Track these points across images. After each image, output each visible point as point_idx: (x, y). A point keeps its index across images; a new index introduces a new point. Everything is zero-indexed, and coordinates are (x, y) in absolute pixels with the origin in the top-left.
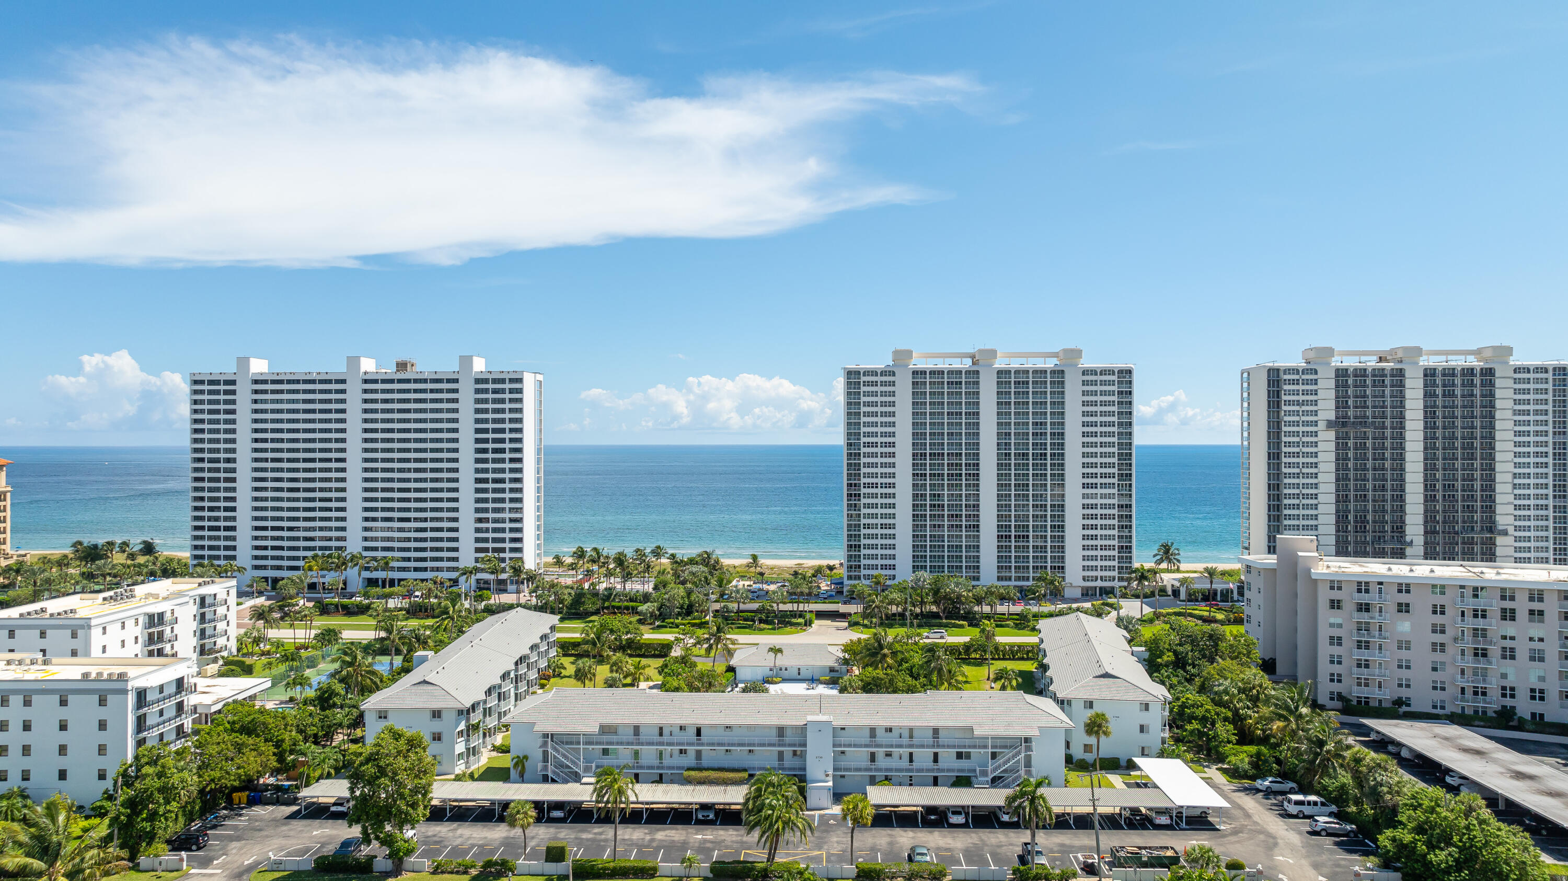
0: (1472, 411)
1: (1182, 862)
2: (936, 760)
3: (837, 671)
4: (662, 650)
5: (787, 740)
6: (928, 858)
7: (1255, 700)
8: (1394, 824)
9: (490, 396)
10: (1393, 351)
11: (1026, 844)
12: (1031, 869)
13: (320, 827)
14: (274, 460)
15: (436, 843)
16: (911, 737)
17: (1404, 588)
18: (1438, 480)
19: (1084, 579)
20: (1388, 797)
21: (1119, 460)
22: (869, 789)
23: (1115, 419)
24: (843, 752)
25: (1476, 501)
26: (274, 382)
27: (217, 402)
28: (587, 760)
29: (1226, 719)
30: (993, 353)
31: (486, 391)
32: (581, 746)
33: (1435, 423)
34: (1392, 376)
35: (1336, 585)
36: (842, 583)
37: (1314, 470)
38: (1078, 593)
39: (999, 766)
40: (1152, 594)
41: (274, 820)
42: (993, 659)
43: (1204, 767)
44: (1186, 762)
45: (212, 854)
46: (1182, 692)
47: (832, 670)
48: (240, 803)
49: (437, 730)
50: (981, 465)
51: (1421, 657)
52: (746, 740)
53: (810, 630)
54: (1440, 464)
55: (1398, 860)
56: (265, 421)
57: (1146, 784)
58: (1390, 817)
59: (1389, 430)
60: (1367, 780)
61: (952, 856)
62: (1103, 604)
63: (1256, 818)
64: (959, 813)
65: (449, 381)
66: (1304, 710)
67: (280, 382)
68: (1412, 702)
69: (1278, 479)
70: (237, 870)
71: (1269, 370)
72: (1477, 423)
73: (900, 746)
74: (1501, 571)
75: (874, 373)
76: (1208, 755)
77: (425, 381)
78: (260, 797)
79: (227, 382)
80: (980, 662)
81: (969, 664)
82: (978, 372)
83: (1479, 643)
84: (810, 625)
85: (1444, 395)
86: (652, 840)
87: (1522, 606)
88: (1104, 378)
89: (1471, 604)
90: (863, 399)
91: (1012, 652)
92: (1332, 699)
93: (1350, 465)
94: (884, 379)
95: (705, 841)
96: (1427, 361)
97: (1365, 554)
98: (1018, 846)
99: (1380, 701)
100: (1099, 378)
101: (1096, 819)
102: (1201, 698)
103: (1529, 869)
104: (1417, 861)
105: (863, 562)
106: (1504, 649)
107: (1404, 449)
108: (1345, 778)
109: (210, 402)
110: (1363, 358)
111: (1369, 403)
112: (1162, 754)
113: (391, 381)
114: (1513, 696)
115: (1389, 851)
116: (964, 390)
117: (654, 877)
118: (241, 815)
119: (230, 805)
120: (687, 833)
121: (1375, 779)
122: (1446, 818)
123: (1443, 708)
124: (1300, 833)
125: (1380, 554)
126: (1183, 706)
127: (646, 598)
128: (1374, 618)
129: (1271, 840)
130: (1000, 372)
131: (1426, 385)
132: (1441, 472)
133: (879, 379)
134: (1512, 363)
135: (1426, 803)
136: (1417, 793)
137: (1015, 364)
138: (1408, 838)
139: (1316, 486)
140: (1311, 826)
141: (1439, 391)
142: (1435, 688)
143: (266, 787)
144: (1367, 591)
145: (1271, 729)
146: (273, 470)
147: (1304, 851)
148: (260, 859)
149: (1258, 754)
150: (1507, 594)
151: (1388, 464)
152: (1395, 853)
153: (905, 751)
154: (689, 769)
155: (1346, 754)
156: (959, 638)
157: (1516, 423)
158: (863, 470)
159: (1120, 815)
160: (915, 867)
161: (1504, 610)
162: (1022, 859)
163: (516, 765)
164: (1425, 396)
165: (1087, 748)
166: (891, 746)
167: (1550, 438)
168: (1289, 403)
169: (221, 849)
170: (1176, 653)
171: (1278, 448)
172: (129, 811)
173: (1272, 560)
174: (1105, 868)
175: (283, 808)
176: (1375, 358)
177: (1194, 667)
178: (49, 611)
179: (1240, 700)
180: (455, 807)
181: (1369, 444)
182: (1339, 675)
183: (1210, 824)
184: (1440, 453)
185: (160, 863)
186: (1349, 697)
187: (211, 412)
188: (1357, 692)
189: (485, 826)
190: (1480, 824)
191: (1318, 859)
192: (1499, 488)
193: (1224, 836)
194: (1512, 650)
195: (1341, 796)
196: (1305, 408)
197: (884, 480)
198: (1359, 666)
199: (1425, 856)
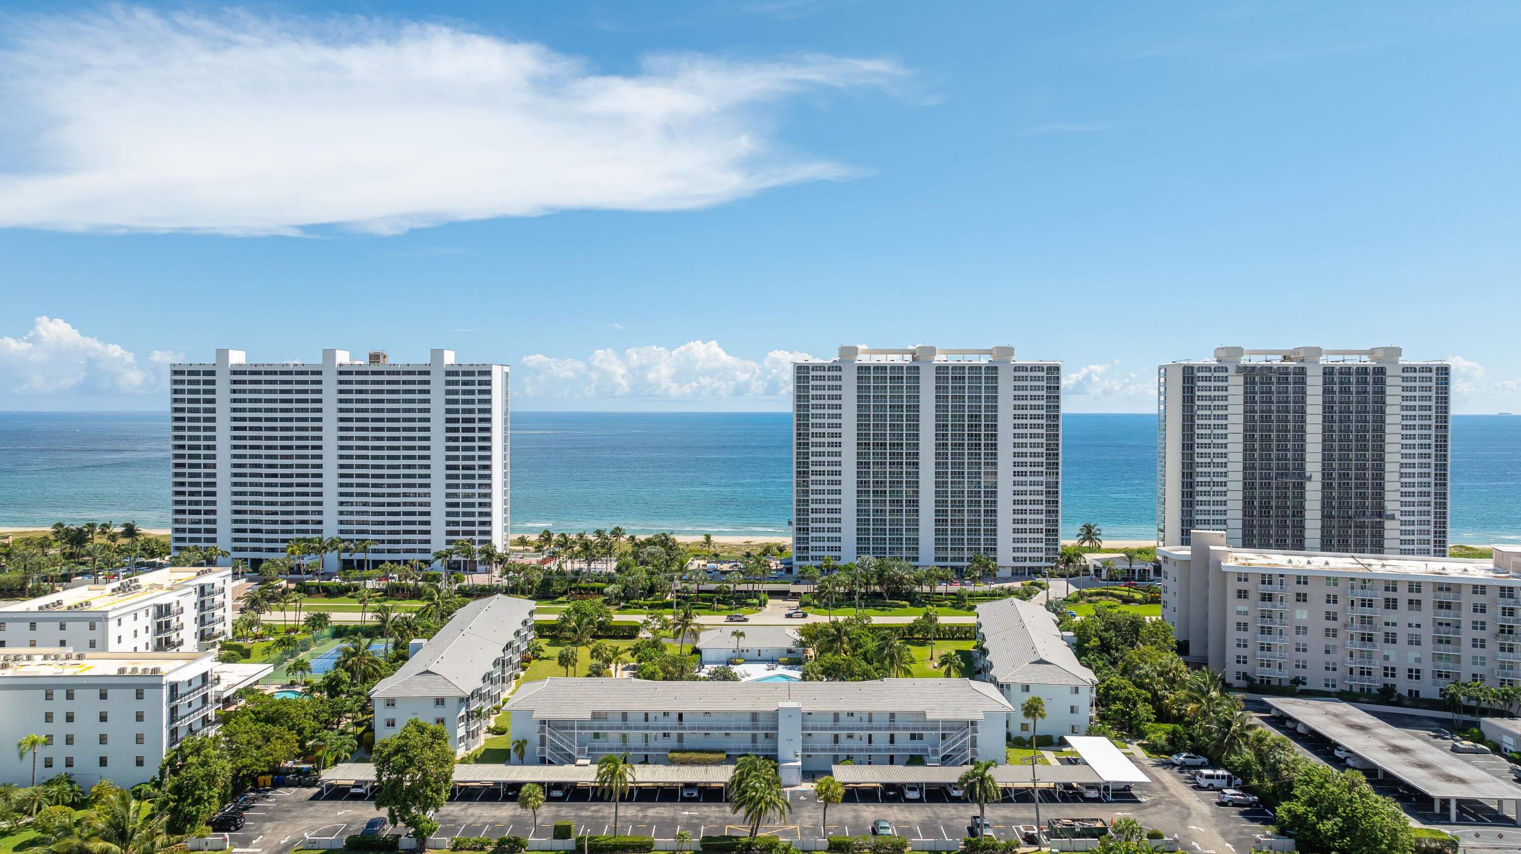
0: (1366, 407)
1: (1110, 832)
2: (892, 741)
3: (794, 652)
4: (631, 632)
5: (760, 724)
6: (890, 831)
7: (1172, 682)
8: (1290, 797)
9: (461, 388)
10: (1297, 351)
11: (975, 818)
12: (980, 841)
13: (343, 808)
14: (252, 447)
15: (453, 821)
16: (870, 720)
17: (1302, 580)
18: (1334, 470)
19: (1014, 559)
20: (1285, 773)
21: (1047, 450)
22: (834, 768)
23: (1044, 412)
24: (810, 735)
25: (1368, 488)
26: (252, 373)
27: (197, 392)
28: (581, 744)
29: (1146, 700)
30: (932, 351)
31: (456, 383)
32: (576, 731)
33: (1332, 417)
34: (1295, 374)
35: (1243, 577)
36: (791, 563)
37: (1224, 460)
38: (1008, 573)
39: (949, 746)
40: (1077, 574)
41: (299, 801)
42: (935, 639)
43: (1127, 743)
44: (1110, 739)
45: (249, 834)
46: (1107, 674)
47: (790, 651)
48: (265, 785)
49: (440, 716)
50: (920, 455)
51: (1316, 641)
52: (724, 724)
53: (765, 610)
54: (1336, 454)
55: (1292, 828)
56: (244, 410)
57: (1075, 761)
58: (1285, 791)
59: (1291, 424)
60: (1268, 758)
61: (910, 829)
62: (1032, 584)
63: (1172, 791)
64: (914, 789)
65: (420, 373)
66: (1214, 694)
67: (258, 373)
68: (1307, 681)
69: (1191, 468)
70: (275, 849)
71: (1184, 368)
72: (1370, 417)
73: (862, 729)
74: (1386, 562)
75: (821, 368)
76: (1130, 731)
77: (398, 373)
78: (283, 780)
79: (206, 373)
80: (923, 642)
81: (912, 644)
82: (918, 368)
83: (1365, 629)
84: (764, 605)
85: (1341, 392)
86: (645, 817)
87: (1403, 596)
88: (1034, 374)
89: (1359, 595)
90: (812, 392)
91: (952, 633)
92: (1238, 678)
93: (1257, 455)
94: (831, 373)
95: (692, 817)
96: (1325, 360)
97: (1268, 546)
98: (967, 819)
99: (1280, 680)
100: (1029, 374)
101: (1037, 795)
102: (1125, 681)
103: (1399, 835)
104: (1308, 830)
105: (811, 544)
106: (1387, 634)
107: (1304, 441)
108: (1249, 755)
109: (191, 392)
110: (1269, 357)
111: (1274, 399)
112: (1090, 733)
113: (366, 373)
114: (1393, 675)
115: (1285, 821)
116: (905, 385)
117: (650, 851)
118: (268, 797)
119: (256, 788)
120: (675, 810)
121: (1275, 757)
122: (1333, 792)
123: (1334, 686)
124: (1210, 804)
125: (1281, 545)
126: (1108, 688)
127: (611, 580)
128: (1276, 607)
129: (1185, 811)
130: (938, 368)
131: (1324, 383)
132: (1337, 462)
133: (826, 373)
134: (1400, 363)
135: (1317, 779)
136: (1310, 770)
137: (952, 361)
138: (1301, 810)
139: (1225, 474)
140: (1219, 797)
141: (1336, 388)
142: (1327, 669)
143: (288, 771)
144: (1270, 583)
145: (1185, 710)
146: (252, 457)
147: (1213, 820)
148: (294, 838)
149: (1174, 732)
150: (1391, 586)
151: (1290, 455)
152: (1290, 823)
153: (864, 734)
154: (673, 751)
155: (1251, 733)
156: (904, 618)
157: (1404, 418)
158: (812, 459)
159: (1055, 788)
160: (879, 840)
161: (1387, 600)
162: (972, 831)
163: (516, 749)
164: (1324, 392)
165: (1024, 727)
166: (853, 729)
167: (1433, 432)
168: (1202, 398)
169: (256, 830)
170: (1100, 638)
171: (1192, 440)
172: (176, 797)
173: (1186, 552)
174: (1043, 838)
175: (305, 790)
176: (1280, 357)
177: (1117, 651)
178: (66, 604)
179: (1158, 683)
180: (462, 787)
181: (1274, 435)
182: (1245, 657)
183: (1132, 796)
184: (1336, 445)
185: (207, 844)
186: (1253, 677)
187: (191, 401)
188: (1260, 672)
189: (492, 805)
190: (1361, 797)
191: (1226, 827)
192: (1388, 477)
193: (1145, 808)
194: (1394, 634)
195: (1245, 770)
196: (1216, 403)
197: (831, 468)
198: (1262, 649)
199: (1314, 825)
